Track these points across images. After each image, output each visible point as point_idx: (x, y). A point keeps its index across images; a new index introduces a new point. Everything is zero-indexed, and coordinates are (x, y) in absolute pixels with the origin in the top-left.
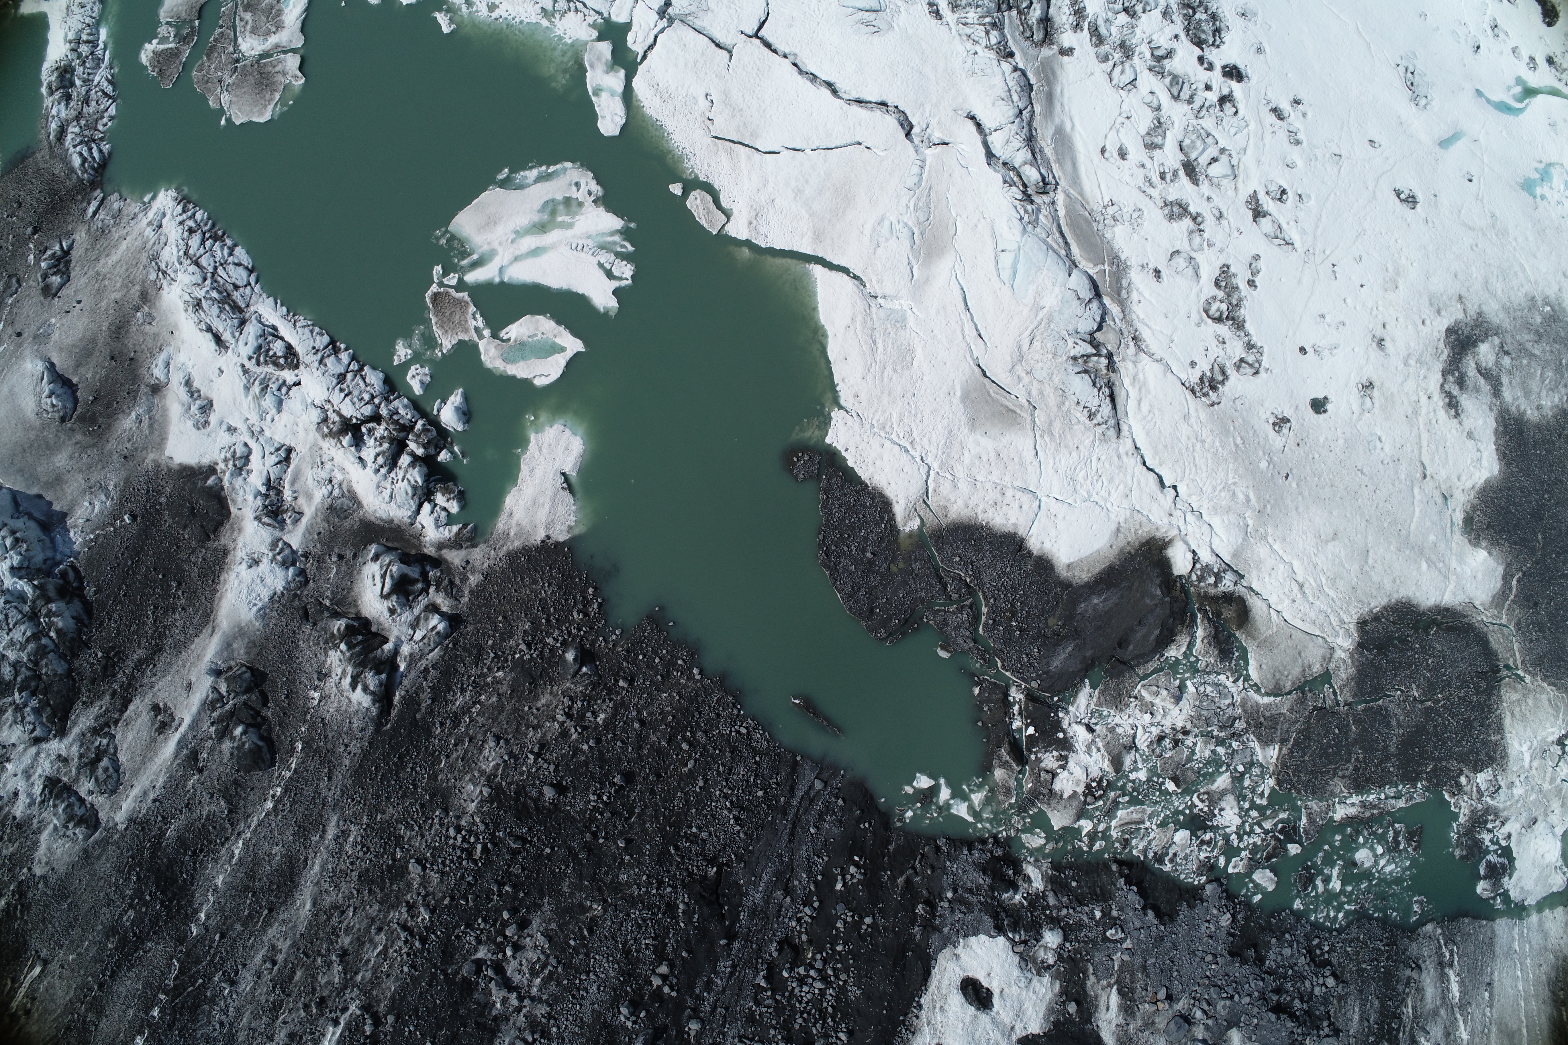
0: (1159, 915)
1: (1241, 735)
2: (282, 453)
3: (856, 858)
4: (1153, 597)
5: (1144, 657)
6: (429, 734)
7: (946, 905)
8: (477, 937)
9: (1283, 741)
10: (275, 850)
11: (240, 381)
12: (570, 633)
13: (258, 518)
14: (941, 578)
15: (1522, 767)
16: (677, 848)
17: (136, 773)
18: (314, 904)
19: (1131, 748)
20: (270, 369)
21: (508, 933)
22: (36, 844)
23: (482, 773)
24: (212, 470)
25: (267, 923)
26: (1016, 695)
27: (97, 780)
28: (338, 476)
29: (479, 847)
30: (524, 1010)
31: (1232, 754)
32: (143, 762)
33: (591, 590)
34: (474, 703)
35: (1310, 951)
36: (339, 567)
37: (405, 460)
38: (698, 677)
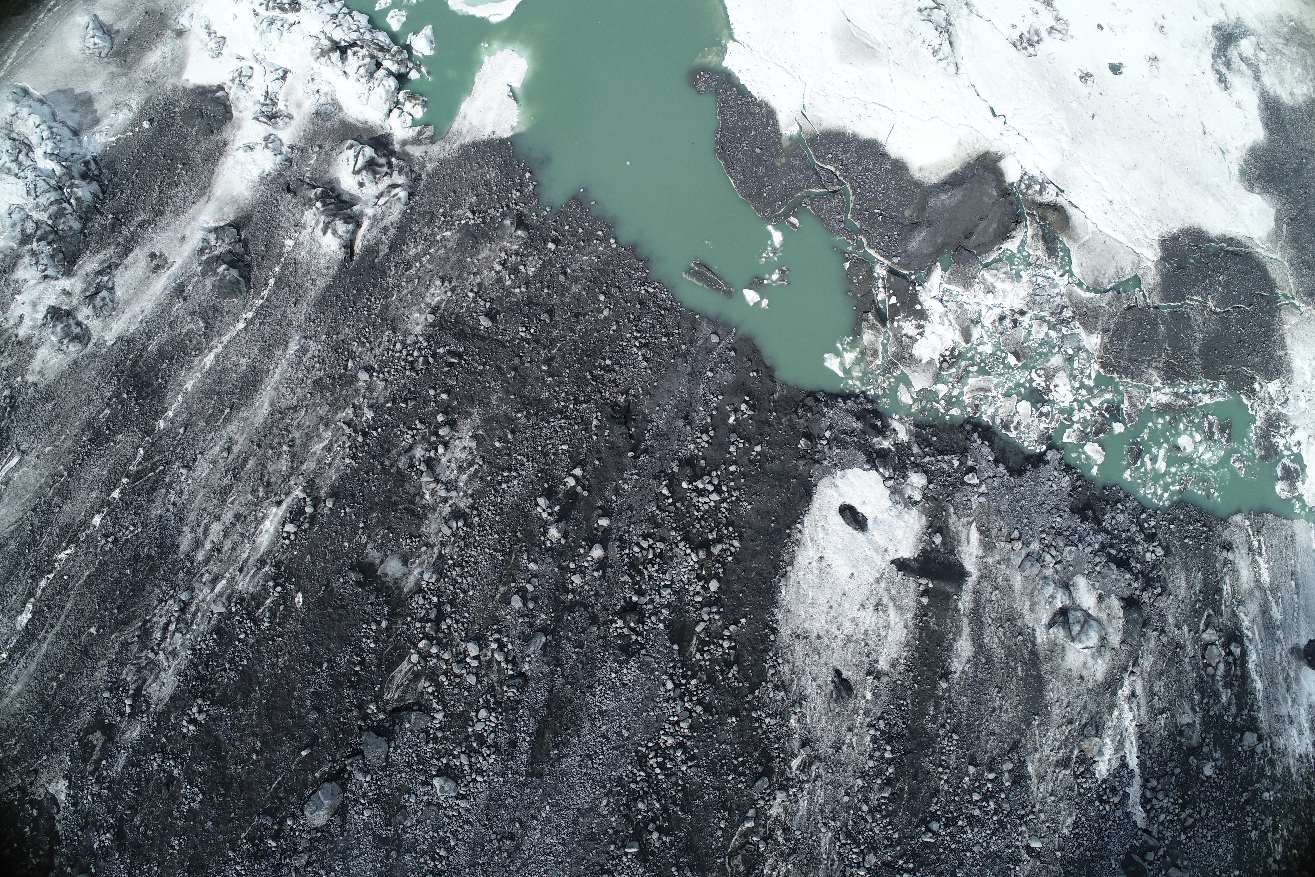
0: (1007, 468)
1: (1068, 323)
2: (281, 72)
3: (747, 398)
4: (990, 197)
5: (986, 248)
6: (384, 274)
7: (825, 442)
8: (413, 436)
9: (1105, 331)
10: (242, 361)
11: (251, 21)
12: (508, 206)
13: (256, 119)
14: (817, 173)
15: (1306, 382)
16: (591, 373)
17: (127, 302)
18: (272, 405)
19: (977, 322)
20: (277, 13)
21: (441, 432)
22: (32, 357)
23: (428, 305)
24: (221, 88)
25: (228, 420)
26: (880, 271)
27: (94, 307)
28: (324, 89)
29: (421, 359)
30: (450, 502)
31: (1063, 338)
32: (136, 294)
33: (528, 175)
34: (425, 255)
35: (1140, 524)
36: (319, 155)
37: (381, 73)
38: (614, 246)
